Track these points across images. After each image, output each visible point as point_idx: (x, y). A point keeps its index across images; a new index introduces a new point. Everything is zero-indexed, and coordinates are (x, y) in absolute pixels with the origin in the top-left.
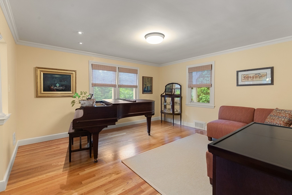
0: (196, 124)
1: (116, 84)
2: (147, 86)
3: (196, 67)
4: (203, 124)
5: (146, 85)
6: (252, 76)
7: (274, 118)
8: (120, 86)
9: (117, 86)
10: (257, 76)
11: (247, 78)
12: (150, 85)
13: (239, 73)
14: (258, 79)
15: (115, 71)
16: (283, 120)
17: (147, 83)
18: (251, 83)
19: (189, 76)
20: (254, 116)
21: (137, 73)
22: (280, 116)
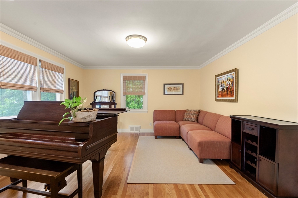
0: (132, 129)
1: (38, 87)
2: (73, 92)
3: (132, 76)
4: (138, 128)
5: (72, 90)
6: (172, 88)
7: (189, 115)
8: (42, 89)
9: (39, 90)
10: (175, 88)
11: (170, 89)
12: (76, 91)
13: (165, 85)
14: (176, 90)
15: (36, 65)
16: (195, 115)
17: (73, 87)
18: (174, 93)
19: (124, 84)
20: (176, 116)
21: (62, 73)
22: (192, 114)
